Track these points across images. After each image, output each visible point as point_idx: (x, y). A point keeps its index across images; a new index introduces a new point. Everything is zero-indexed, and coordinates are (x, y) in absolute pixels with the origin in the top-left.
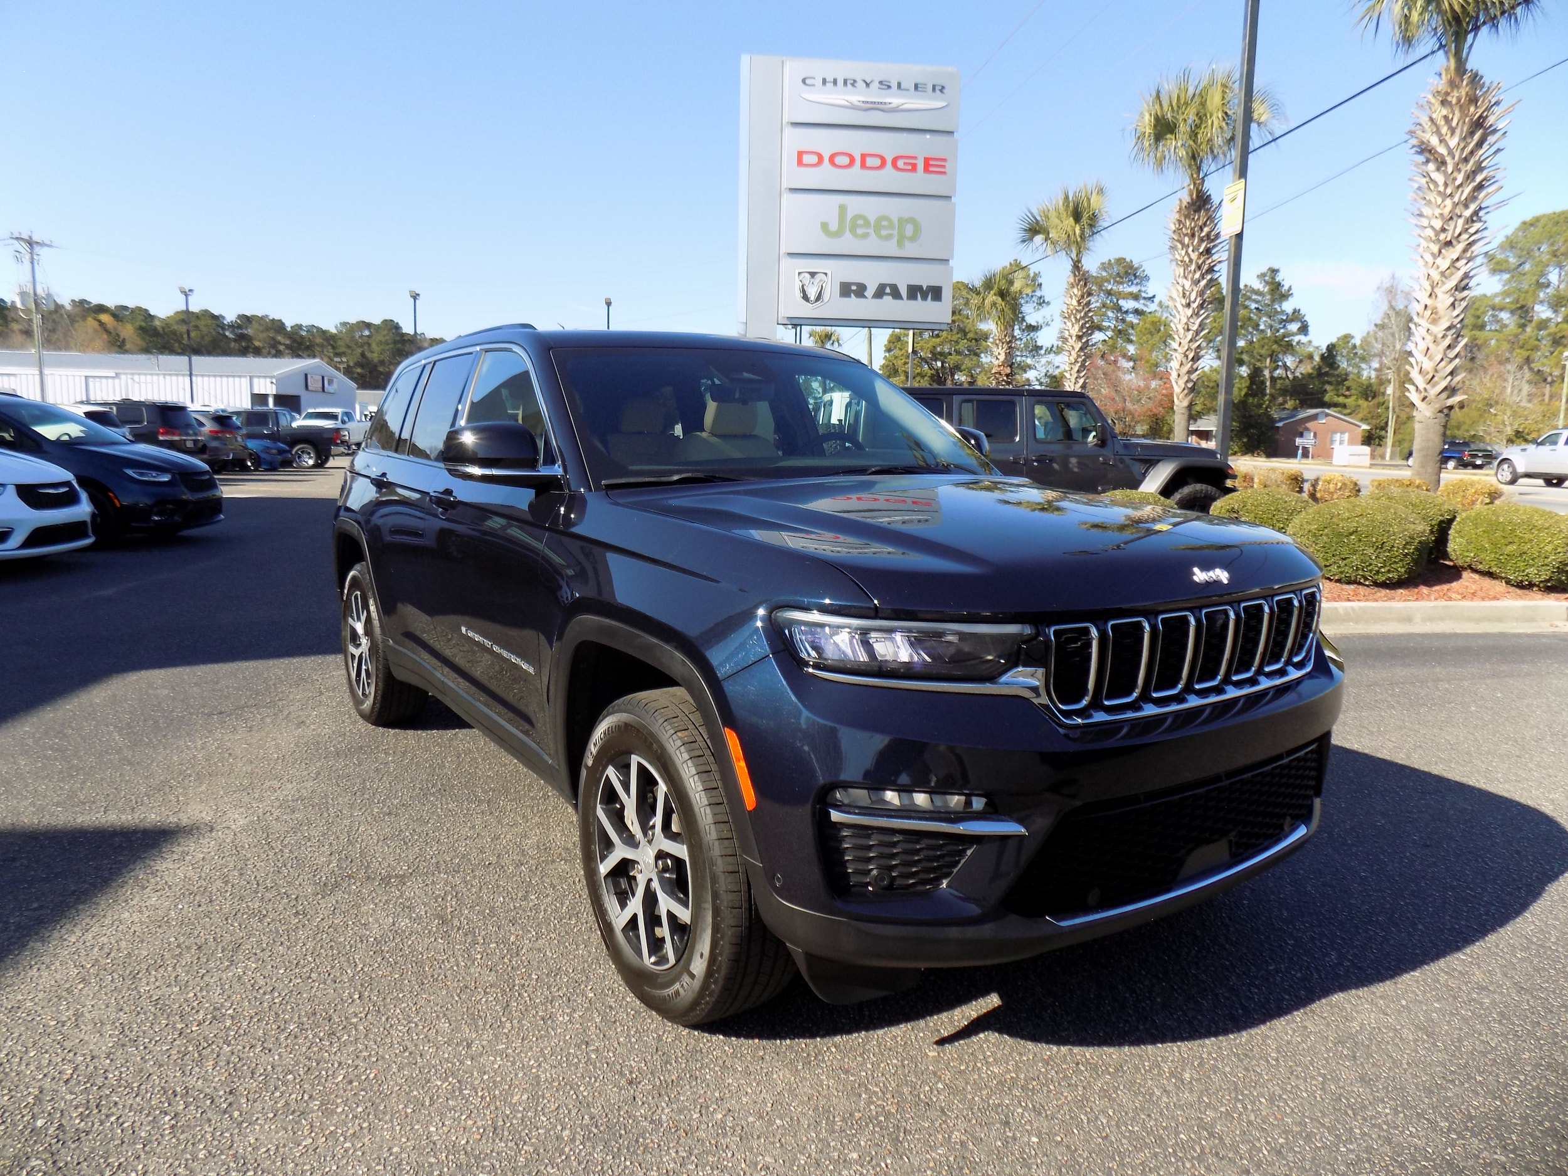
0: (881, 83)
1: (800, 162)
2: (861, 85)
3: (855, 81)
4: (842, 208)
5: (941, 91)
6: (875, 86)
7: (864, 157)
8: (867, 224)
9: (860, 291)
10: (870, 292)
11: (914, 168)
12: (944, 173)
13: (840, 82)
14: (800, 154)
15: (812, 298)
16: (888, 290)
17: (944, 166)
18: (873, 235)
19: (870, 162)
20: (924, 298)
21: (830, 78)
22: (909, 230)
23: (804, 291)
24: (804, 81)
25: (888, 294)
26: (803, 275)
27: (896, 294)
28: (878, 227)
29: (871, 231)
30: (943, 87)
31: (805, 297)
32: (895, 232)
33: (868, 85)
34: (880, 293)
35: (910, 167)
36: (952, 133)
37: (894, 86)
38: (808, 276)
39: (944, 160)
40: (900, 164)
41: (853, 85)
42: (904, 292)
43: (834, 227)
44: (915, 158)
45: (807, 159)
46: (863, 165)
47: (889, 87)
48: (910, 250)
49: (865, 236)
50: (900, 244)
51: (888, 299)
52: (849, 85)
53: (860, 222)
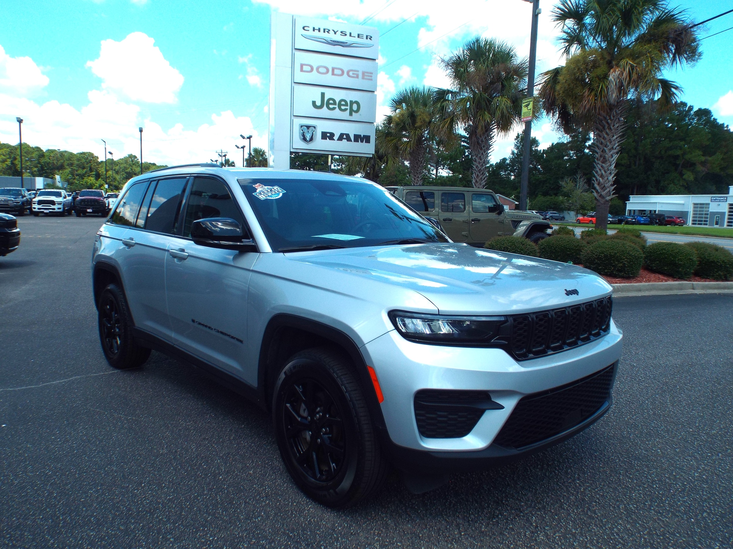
0: (342, 32)
1: (302, 70)
2: (332, 32)
3: (329, 30)
4: (323, 95)
5: (370, 39)
6: (339, 33)
7: (333, 69)
8: (335, 103)
9: (331, 136)
10: (336, 137)
11: (357, 77)
12: (371, 80)
13: (322, 30)
14: (302, 66)
15: (308, 138)
16: (345, 137)
17: (371, 76)
18: (337, 109)
19: (337, 72)
20: (362, 142)
21: (316, 28)
22: (355, 107)
23: (303, 135)
24: (304, 28)
25: (345, 139)
26: (303, 127)
27: (348, 139)
28: (340, 105)
29: (337, 106)
30: (371, 37)
31: (304, 139)
32: (348, 107)
33: (335, 33)
34: (341, 138)
35: (355, 76)
36: (375, 60)
37: (348, 34)
38: (305, 128)
39: (372, 73)
40: (351, 73)
41: (328, 32)
42: (352, 138)
43: (318, 103)
44: (358, 71)
45: (305, 68)
46: (333, 74)
47: (346, 35)
48: (355, 117)
49: (334, 109)
50: (351, 114)
51: (345, 141)
52: (326, 32)
53: (331, 102)
